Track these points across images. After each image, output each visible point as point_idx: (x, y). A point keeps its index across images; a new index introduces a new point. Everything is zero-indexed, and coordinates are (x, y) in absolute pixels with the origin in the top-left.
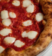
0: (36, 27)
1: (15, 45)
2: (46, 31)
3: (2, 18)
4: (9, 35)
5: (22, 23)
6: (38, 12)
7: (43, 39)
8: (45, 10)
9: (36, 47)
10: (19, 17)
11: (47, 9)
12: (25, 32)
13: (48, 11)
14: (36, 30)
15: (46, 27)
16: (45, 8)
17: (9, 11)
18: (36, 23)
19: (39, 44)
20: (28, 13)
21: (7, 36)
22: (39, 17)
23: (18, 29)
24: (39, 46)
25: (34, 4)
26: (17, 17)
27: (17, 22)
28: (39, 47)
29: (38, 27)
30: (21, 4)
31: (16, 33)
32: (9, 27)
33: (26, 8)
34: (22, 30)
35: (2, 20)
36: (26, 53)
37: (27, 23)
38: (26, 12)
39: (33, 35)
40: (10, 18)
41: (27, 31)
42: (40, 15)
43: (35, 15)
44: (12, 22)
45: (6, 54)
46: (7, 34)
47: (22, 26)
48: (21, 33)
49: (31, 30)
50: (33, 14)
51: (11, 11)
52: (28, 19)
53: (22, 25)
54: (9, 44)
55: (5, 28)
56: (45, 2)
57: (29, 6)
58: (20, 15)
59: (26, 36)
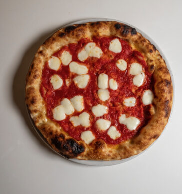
0: (140, 112)
1: (109, 133)
2: (152, 129)
3: (100, 86)
4: (103, 117)
5: (123, 101)
6: (148, 89)
7: (145, 140)
8: (159, 93)
9: (134, 149)
10: (120, 89)
11: (161, 93)
12: (124, 115)
13: (163, 96)
14: (139, 117)
15: (153, 122)
16: (159, 88)
17: (110, 77)
18: (141, 107)
19: (138, 145)
20: (134, 86)
21: (100, 117)
22: (147, 98)
23: (117, 109)
24: (138, 148)
25: (146, 74)
26: (118, 88)
27: (117, 97)
28: (138, 150)
29: (142, 113)
30: (128, 68)
31: (113, 115)
32: (106, 103)
33: (133, 76)
34: (121, 111)
35: (99, 89)
36: (119, 154)
37: (130, 102)
38: (132, 83)
39: (133, 123)
40: (109, 89)
41: (127, 115)
42: (149, 94)
43: (142, 93)
44: (111, 96)
45: (96, 151)
46: (101, 115)
47: (122, 105)
48: (119, 115)
49: (133, 115)
50: (140, 88)
51: (112, 78)
52: (132, 95)
53: (123, 103)
54: (101, 130)
55: (101, 104)
56: (162, 79)
57: (137, 75)
58: (123, 86)
59: (125, 124)
